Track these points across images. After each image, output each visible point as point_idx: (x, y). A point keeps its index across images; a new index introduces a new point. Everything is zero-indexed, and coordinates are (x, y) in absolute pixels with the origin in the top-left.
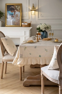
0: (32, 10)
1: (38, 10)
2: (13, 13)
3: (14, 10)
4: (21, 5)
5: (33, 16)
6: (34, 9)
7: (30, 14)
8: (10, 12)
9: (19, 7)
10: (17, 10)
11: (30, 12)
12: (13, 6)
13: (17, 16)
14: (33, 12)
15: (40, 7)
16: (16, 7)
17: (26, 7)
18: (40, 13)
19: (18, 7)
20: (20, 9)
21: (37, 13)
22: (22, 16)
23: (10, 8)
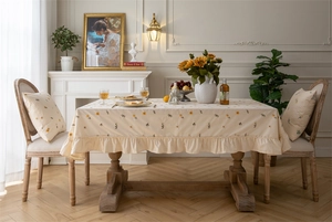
0: (150, 30)
1: (165, 30)
2: (103, 36)
3: (105, 29)
4: (122, 17)
5: (154, 44)
6: (155, 26)
7: (147, 40)
8: (95, 35)
9: (118, 22)
10: (113, 29)
11: (146, 34)
12: (102, 18)
13: (113, 43)
14: (154, 32)
15: (171, 21)
16: (111, 21)
17: (137, 21)
18: (171, 36)
19: (114, 22)
20: (120, 26)
21: (163, 35)
22: (126, 45)
23: (96, 24)
